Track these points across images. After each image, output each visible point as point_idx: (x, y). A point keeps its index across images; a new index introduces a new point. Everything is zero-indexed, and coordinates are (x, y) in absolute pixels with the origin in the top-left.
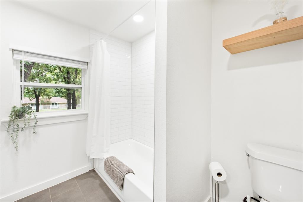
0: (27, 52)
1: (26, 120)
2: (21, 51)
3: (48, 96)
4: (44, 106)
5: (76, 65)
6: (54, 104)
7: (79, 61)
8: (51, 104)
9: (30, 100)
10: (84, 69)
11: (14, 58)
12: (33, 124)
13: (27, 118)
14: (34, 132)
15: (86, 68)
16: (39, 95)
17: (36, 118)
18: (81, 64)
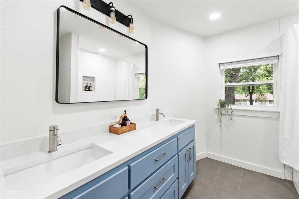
0: (227, 63)
1: (226, 109)
2: (223, 63)
3: (261, 92)
4: (261, 103)
5: (265, 62)
6: (271, 102)
7: (267, 57)
8: (268, 101)
9: (246, 96)
10: (275, 64)
11: (220, 69)
12: (230, 113)
13: (226, 108)
14: (231, 119)
15: (277, 62)
16: (252, 92)
17: (231, 108)
18: (270, 59)
